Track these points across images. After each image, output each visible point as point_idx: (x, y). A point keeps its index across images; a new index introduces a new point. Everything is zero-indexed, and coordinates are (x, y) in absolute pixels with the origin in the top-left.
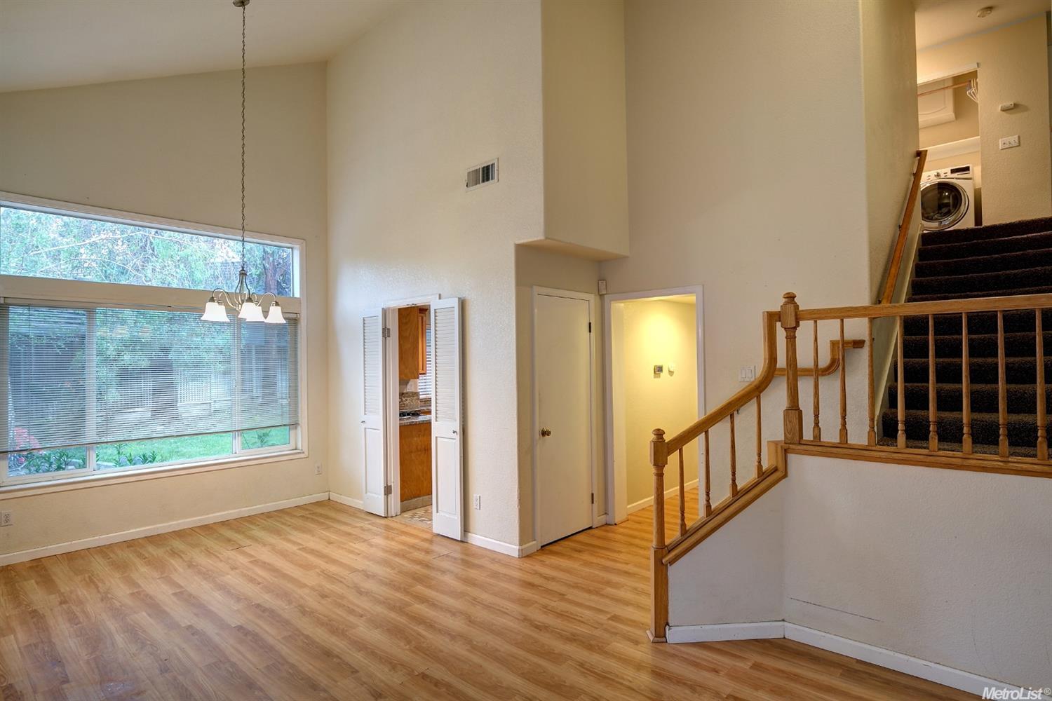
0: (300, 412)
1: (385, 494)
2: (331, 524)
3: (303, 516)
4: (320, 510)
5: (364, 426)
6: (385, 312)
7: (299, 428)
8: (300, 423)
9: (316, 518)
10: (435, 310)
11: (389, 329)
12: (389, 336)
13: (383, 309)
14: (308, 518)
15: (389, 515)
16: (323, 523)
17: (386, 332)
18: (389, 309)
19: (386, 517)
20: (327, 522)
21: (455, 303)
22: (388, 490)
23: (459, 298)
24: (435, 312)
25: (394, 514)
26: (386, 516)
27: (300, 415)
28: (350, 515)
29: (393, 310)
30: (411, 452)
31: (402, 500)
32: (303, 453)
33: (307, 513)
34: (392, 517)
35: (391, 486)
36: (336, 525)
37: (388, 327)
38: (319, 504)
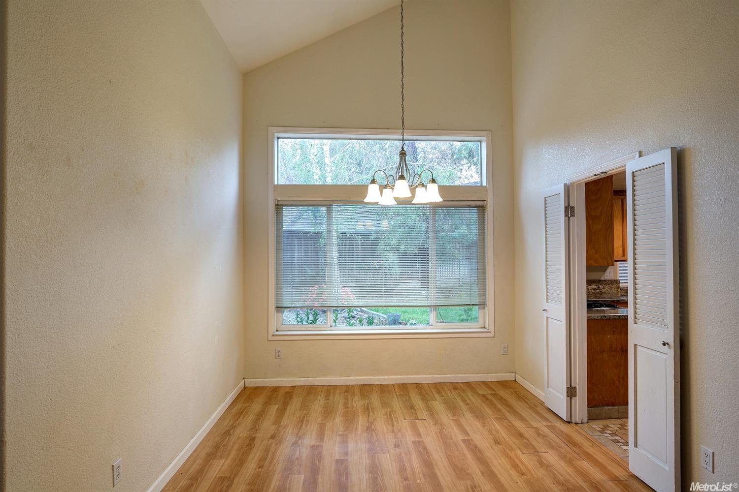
0: (487, 294)
1: (568, 396)
2: (507, 414)
3: (484, 396)
4: (502, 393)
5: (545, 314)
6: (568, 189)
7: (486, 308)
8: (487, 303)
9: (495, 401)
10: (633, 173)
11: (573, 207)
12: (573, 216)
13: (565, 185)
14: (487, 399)
15: (573, 421)
16: (499, 410)
17: (569, 211)
18: (572, 184)
19: (569, 422)
20: (504, 411)
21: (665, 158)
22: (571, 392)
23: (673, 149)
24: (634, 176)
25: (578, 421)
26: (569, 420)
27: (487, 296)
28: (531, 408)
29: (579, 185)
30: (604, 351)
31: (590, 405)
32: (490, 332)
33: (490, 392)
34: (576, 423)
35: (575, 388)
36: (512, 418)
37: (571, 205)
38: (504, 384)
